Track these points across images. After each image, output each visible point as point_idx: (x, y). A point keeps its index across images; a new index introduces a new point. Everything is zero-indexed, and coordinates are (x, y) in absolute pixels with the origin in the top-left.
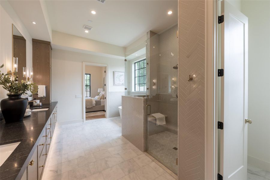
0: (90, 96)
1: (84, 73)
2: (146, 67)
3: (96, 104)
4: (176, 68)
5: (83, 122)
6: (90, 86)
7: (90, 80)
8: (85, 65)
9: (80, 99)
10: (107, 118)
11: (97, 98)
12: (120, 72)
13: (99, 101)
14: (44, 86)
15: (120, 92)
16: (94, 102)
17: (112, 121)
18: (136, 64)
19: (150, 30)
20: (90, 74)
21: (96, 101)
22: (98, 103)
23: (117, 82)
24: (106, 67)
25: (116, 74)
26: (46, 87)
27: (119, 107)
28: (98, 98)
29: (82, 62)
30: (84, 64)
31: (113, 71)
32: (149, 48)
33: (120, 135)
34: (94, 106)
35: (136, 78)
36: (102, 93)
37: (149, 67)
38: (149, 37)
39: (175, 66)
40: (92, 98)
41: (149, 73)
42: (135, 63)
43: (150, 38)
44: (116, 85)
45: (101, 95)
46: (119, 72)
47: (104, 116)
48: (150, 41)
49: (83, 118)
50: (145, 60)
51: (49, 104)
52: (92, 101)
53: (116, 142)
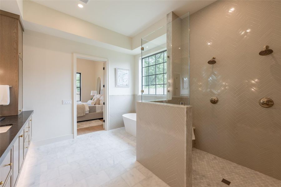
0: (80, 101)
1: (75, 71)
2: (166, 61)
3: (89, 111)
4: (212, 62)
5: (74, 138)
6: (80, 87)
7: (80, 81)
8: (77, 58)
9: (70, 107)
10: (106, 130)
11: (90, 103)
12: (124, 70)
13: (93, 107)
14: (7, 87)
15: (123, 95)
16: (87, 109)
17: (115, 134)
18: (144, 60)
19: (173, 10)
20: (80, 73)
21: (89, 107)
22: (92, 109)
23: (120, 82)
24: (105, 63)
25: (119, 72)
26: (10, 88)
27: (123, 115)
28: (92, 103)
29: (72, 53)
30: (75, 56)
31: (115, 67)
32: (171, 35)
33: (134, 159)
34: (88, 114)
35: (144, 78)
36: (97, 96)
37: (171, 61)
38: (171, 20)
39: (210, 59)
40: (84, 103)
41: (171, 70)
42: (142, 59)
43: (173, 21)
44: (119, 87)
45: (95, 100)
46: (122, 69)
47: (101, 128)
48: (173, 25)
49: (73, 133)
50: (166, 52)
51: (17, 115)
52: (85, 108)
53: (133, 176)
